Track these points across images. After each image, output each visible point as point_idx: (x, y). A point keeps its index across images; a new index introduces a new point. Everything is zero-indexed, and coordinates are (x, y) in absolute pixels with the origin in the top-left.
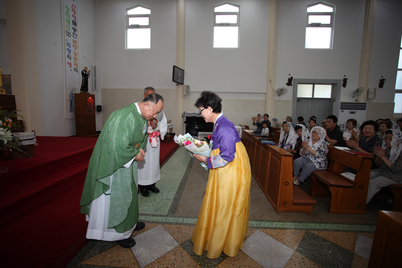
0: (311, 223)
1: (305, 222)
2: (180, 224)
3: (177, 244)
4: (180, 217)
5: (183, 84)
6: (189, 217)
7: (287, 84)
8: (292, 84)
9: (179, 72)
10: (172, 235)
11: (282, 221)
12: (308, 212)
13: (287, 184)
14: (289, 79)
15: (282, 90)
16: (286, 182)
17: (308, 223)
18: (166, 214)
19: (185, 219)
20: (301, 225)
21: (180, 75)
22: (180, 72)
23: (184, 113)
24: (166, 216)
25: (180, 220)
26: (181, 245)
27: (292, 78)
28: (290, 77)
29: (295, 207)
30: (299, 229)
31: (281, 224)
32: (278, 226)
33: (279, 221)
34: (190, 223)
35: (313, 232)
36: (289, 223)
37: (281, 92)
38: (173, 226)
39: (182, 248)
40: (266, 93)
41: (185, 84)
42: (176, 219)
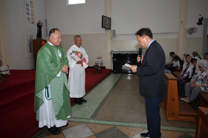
0: (191, 128)
1: (187, 128)
2: (97, 124)
3: (92, 134)
4: (97, 120)
5: (110, 29)
6: (103, 120)
7: (197, 23)
8: (203, 23)
9: (106, 20)
10: (90, 129)
11: (168, 126)
12: (192, 122)
13: (173, 100)
14: (200, 19)
15: (192, 29)
16: (173, 99)
17: (188, 128)
18: (89, 118)
19: (100, 121)
20: (182, 129)
21: (108, 22)
22: (108, 20)
23: (112, 51)
24: (88, 119)
25: (97, 122)
26: (95, 135)
27: (202, 18)
28: (200, 17)
29: (180, 117)
30: (180, 131)
31: (167, 127)
32: (164, 129)
33: (166, 126)
34: (103, 123)
35: (190, 134)
36: (173, 128)
37: (191, 31)
38: (92, 125)
39: (95, 136)
40: (178, 33)
41: (112, 29)
42: (95, 121)
